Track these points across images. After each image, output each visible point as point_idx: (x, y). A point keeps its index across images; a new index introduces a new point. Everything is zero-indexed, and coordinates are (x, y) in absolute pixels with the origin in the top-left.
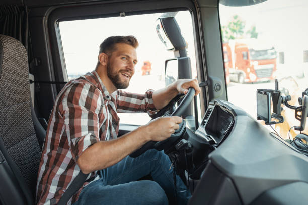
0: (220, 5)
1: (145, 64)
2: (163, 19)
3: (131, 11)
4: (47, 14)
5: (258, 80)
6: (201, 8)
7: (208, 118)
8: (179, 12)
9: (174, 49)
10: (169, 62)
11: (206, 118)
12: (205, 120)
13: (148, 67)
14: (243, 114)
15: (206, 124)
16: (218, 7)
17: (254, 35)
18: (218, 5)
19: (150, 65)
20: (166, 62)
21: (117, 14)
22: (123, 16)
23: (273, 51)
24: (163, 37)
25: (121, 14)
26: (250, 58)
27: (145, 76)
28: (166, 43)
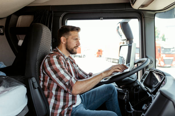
0: (155, 17)
1: (99, 51)
2: (122, 23)
3: (106, 17)
4: (62, 16)
5: (165, 66)
6: (145, 18)
7: (145, 78)
8: (132, 19)
9: (127, 40)
10: (122, 47)
11: (143, 78)
12: (143, 79)
13: (101, 53)
14: (169, 75)
15: (143, 81)
16: (154, 18)
17: (164, 40)
18: (154, 17)
19: (102, 52)
20: (121, 47)
21: (99, 18)
22: (102, 19)
23: (173, 50)
24: (120, 33)
25: (101, 18)
26: (161, 52)
27: (98, 58)
28: (122, 36)
